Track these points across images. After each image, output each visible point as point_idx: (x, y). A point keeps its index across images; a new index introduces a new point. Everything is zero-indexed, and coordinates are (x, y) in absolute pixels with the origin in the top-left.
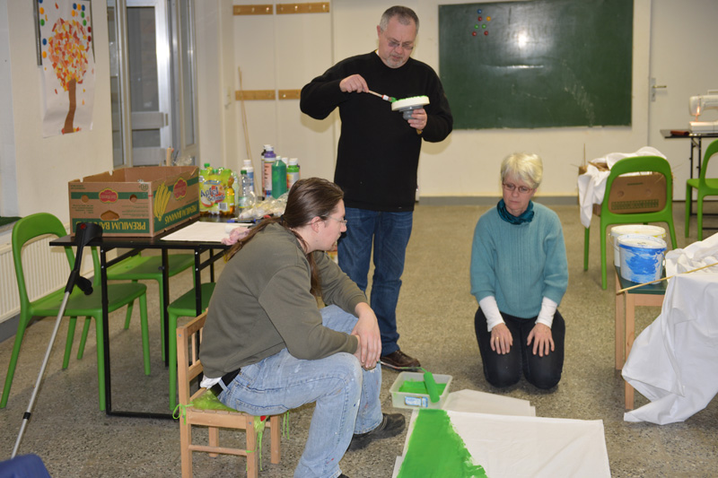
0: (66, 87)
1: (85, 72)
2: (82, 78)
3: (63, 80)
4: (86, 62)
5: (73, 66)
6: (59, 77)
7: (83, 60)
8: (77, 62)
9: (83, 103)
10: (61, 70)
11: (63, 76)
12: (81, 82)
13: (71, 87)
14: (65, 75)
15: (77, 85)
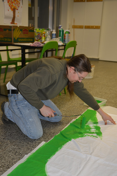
0: (12, 10)
1: (19, 7)
2: (18, 8)
3: (11, 7)
4: (19, 4)
5: (15, 4)
6: (10, 6)
7: (18, 3)
8: (16, 3)
9: (18, 16)
10: (11, 4)
11: (11, 6)
12: (17, 9)
13: (14, 10)
14: (12, 6)
15: (16, 10)
